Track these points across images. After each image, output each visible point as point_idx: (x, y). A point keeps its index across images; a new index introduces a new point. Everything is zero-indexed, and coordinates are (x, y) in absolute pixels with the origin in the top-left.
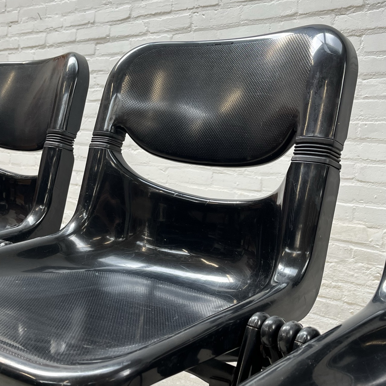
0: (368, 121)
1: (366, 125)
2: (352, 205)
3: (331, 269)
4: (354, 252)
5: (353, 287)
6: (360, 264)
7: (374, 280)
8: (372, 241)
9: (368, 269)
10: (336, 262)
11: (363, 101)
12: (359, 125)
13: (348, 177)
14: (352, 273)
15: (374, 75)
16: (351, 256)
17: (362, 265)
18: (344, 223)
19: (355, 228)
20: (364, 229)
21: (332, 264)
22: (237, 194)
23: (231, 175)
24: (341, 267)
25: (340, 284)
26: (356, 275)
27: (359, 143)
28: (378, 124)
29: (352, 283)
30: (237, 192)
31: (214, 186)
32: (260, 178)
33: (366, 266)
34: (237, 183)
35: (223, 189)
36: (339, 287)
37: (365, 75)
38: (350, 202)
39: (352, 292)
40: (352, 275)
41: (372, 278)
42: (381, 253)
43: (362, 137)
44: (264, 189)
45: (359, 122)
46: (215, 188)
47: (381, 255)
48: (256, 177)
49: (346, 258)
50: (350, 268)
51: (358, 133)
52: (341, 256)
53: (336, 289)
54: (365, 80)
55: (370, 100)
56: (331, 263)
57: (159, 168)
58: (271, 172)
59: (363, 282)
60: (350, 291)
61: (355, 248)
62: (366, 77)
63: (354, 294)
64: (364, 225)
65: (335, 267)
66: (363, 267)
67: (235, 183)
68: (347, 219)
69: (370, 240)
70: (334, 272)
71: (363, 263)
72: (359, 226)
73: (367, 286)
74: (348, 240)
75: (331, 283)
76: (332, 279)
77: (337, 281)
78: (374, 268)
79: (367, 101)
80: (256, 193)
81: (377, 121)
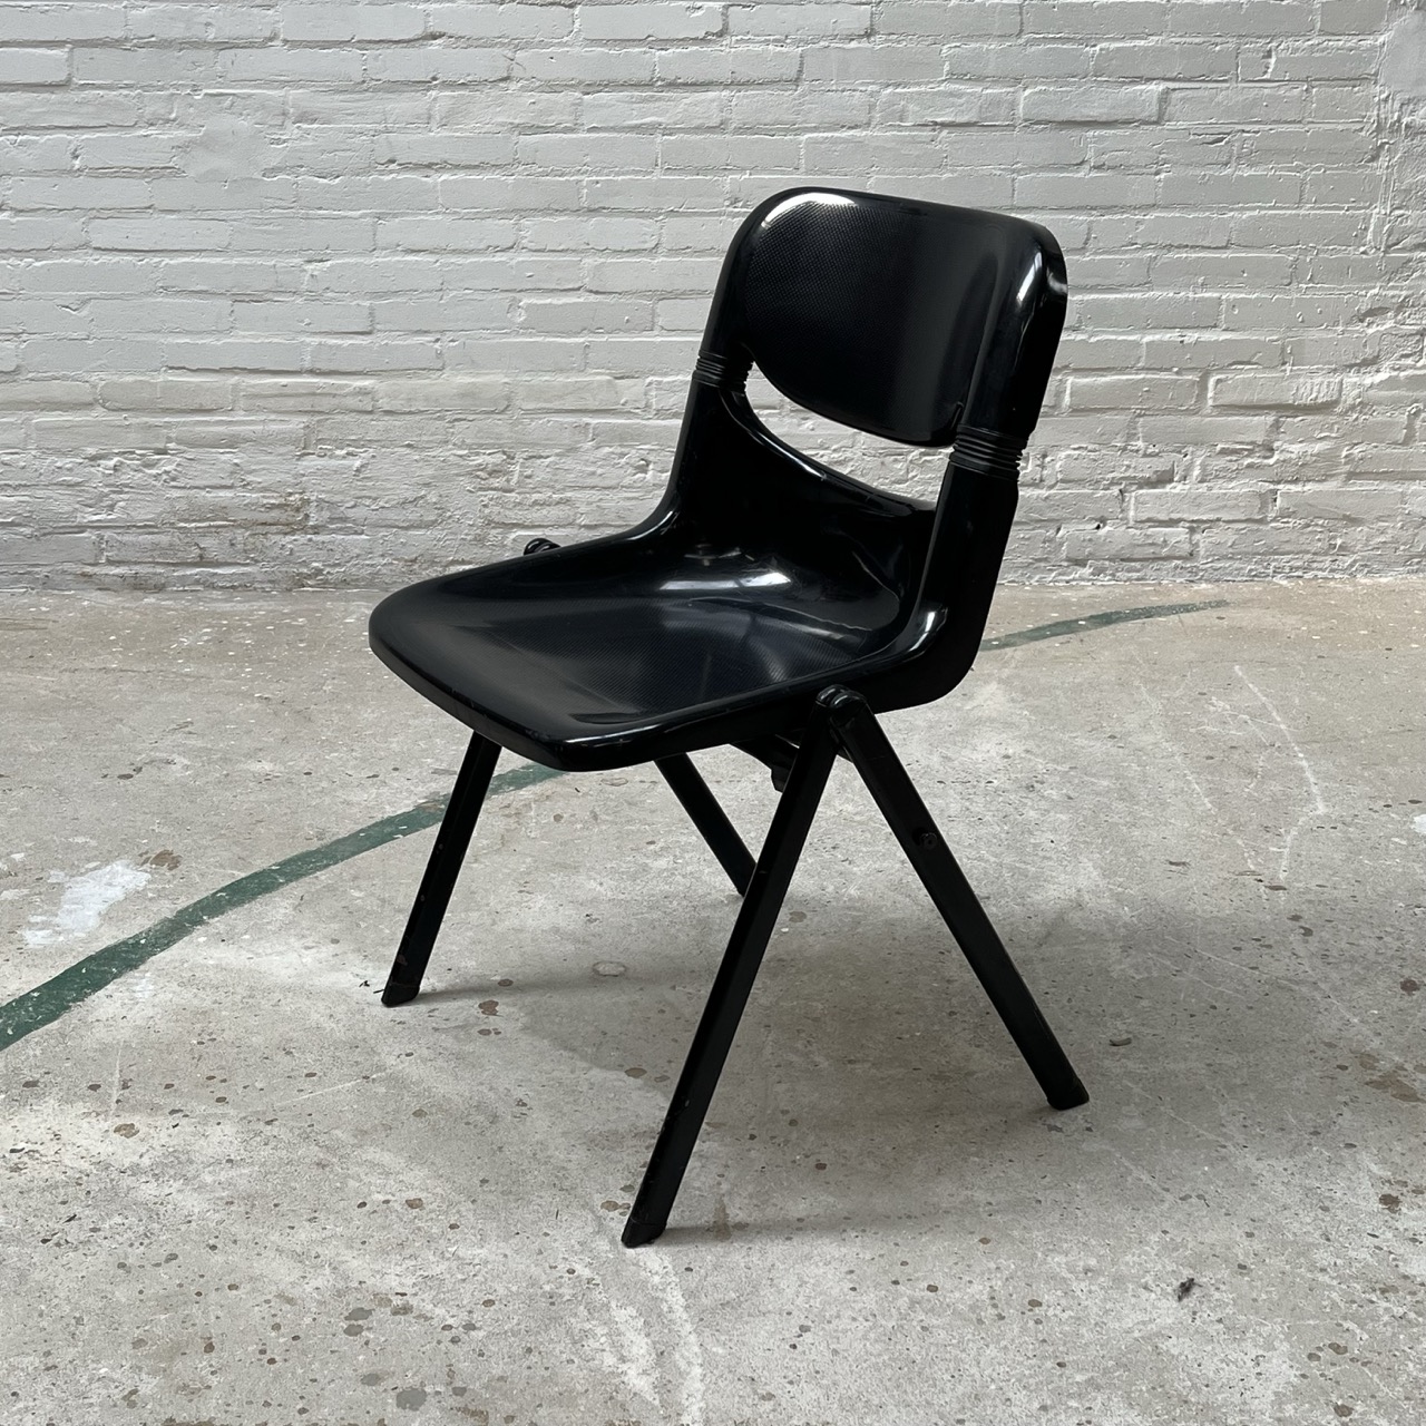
0: (601, 176)
1: (597, 182)
2: (582, 340)
3: (548, 470)
4: (594, 429)
5: (595, 495)
6: (607, 450)
7: (635, 474)
8: (626, 402)
9: (622, 455)
10: (557, 455)
11: (588, 135)
12: (584, 183)
13: (570, 286)
14: (592, 469)
15: (606, 86)
16: (587, 436)
17: (611, 450)
18: (568, 378)
19: (592, 382)
20: (609, 381)
21: (549, 460)
22: (309, 345)
23: (287, 302)
24: (568, 462)
25: (569, 494)
26: (599, 471)
27: (585, 218)
28: (623, 180)
29: (593, 487)
30: (308, 340)
31: (243, 333)
32: (367, 303)
33: (619, 450)
34: (307, 321)
35: (267, 337)
36: (568, 501)
37: (588, 85)
38: (577, 334)
39: (594, 505)
40: (593, 473)
41: (630, 470)
42: (644, 422)
43: (593, 207)
44: (378, 327)
45: (583, 177)
46: (244, 337)
47: (645, 426)
48: (355, 302)
49: (579, 442)
50: (587, 461)
51: (584, 199)
52: (567, 442)
53: (562, 507)
54: (588, 94)
55: (602, 135)
56: (548, 457)
57: (58, 302)
58: (394, 288)
59: (613, 483)
60: (589, 504)
61: (594, 421)
62: (590, 89)
63: (598, 506)
64: (608, 374)
65: (557, 464)
66: (613, 453)
67: (302, 321)
68: (573, 369)
69: (622, 401)
70: (555, 475)
71: (611, 447)
72: (598, 378)
73: (622, 487)
74: (579, 408)
75: (550, 497)
76: (553, 487)
77: (564, 490)
78: (634, 451)
79: (594, 135)
80: (361, 337)
81: (617, 174)
